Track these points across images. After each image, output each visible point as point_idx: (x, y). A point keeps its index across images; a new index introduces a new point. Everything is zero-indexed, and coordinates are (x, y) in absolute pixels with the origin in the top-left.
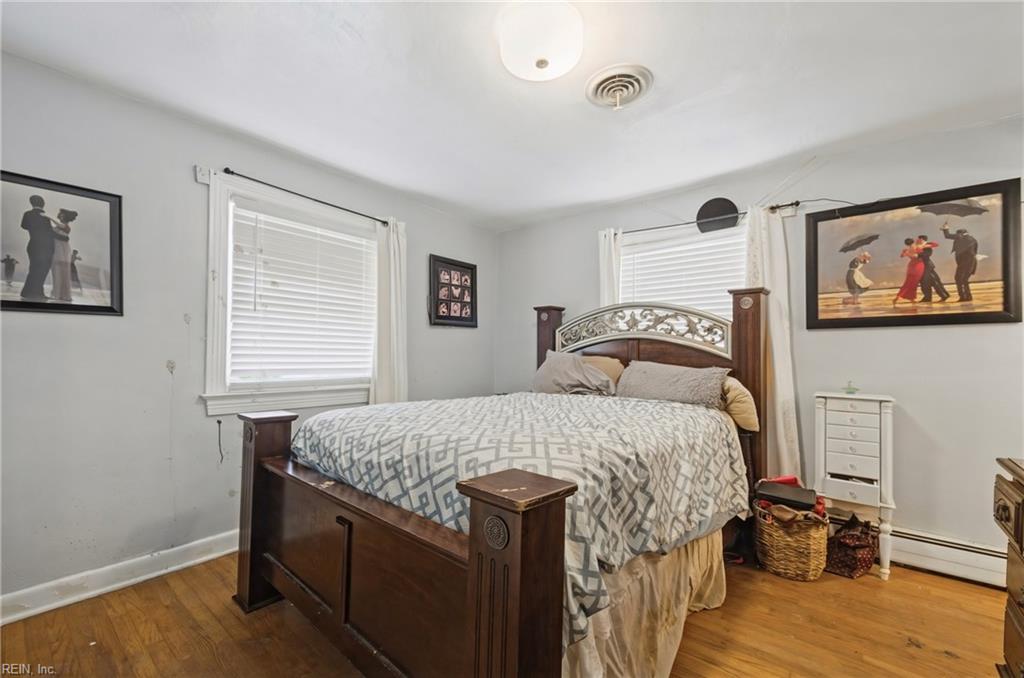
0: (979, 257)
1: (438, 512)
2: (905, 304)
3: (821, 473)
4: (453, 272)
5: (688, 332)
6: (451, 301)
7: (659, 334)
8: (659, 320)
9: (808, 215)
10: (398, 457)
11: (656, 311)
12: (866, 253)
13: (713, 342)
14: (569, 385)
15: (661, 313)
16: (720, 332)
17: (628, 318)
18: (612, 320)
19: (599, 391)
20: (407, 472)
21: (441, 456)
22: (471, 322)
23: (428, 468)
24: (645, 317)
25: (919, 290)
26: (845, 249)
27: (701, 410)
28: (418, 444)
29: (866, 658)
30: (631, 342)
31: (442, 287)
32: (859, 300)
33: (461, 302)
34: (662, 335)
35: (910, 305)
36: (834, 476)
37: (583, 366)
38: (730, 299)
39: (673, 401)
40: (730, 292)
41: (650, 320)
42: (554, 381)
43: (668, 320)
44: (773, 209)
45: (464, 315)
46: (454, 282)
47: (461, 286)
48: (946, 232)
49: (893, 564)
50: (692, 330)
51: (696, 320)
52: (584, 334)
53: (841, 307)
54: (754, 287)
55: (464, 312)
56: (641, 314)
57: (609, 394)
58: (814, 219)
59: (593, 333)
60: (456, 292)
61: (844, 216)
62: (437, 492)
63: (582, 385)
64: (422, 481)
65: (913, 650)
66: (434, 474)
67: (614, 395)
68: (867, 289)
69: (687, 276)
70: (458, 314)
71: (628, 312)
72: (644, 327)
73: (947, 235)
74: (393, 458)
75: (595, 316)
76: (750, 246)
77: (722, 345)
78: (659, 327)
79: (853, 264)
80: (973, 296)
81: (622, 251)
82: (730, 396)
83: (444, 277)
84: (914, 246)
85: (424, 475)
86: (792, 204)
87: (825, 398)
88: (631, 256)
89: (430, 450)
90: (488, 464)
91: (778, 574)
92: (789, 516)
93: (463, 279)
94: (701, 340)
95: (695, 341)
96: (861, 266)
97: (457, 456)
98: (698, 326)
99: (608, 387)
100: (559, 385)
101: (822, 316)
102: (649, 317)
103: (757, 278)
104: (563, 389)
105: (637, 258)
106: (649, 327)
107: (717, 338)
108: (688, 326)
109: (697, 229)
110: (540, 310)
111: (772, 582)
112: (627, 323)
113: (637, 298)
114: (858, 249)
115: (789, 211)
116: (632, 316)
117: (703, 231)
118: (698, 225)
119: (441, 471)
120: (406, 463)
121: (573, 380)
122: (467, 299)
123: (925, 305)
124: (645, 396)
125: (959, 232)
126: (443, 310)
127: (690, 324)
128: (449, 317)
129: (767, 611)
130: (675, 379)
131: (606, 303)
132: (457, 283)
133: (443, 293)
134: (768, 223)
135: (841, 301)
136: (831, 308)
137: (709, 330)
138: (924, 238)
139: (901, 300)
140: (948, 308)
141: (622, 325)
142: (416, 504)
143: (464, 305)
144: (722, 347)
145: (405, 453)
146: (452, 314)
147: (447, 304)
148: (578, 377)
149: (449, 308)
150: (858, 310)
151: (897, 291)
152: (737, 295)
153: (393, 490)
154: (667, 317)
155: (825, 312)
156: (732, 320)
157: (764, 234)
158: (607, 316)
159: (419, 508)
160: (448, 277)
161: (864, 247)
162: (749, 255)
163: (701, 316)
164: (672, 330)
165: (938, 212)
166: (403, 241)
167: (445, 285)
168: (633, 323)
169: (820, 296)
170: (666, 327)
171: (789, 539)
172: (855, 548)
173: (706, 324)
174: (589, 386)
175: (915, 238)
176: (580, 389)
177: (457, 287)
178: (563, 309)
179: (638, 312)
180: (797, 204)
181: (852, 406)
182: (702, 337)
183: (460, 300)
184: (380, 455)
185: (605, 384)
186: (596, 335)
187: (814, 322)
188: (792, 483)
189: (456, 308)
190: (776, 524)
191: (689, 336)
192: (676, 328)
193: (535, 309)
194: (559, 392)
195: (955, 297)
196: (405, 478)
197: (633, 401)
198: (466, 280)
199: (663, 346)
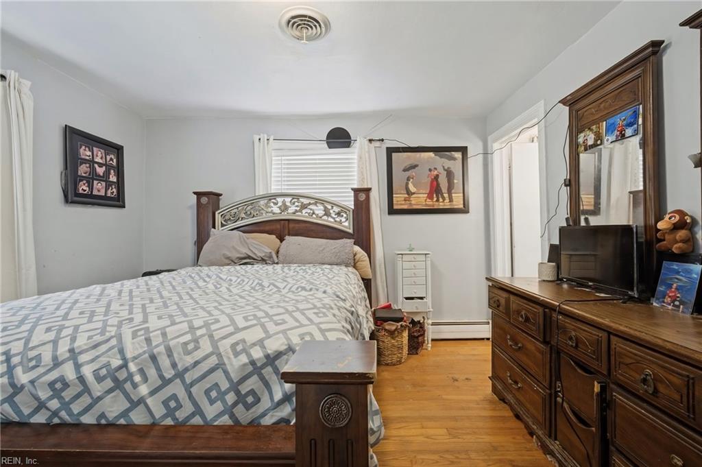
0: (455, 181)
1: (198, 411)
2: (429, 202)
3: (401, 299)
4: (94, 149)
5: (325, 215)
6: (93, 179)
7: (304, 216)
8: (304, 207)
9: (387, 148)
10: (116, 362)
11: (302, 200)
12: (414, 174)
13: (340, 222)
14: (238, 258)
15: (306, 201)
16: (345, 215)
17: (280, 204)
18: (267, 205)
19: (263, 261)
20: (137, 378)
21: (191, 346)
22: (118, 201)
23: (174, 365)
24: (294, 203)
25: (435, 196)
26: (404, 170)
27: (343, 268)
28: (148, 340)
29: (444, 397)
30: (283, 222)
31: (81, 164)
32: (411, 199)
33: (106, 181)
34: (306, 217)
35: (431, 203)
36: (407, 298)
37: (248, 241)
38: (352, 194)
39: (324, 264)
40: (352, 189)
41: (297, 206)
42: (224, 255)
43: (311, 207)
44: (370, 141)
45: (109, 195)
46: (98, 160)
47: (105, 165)
48: (443, 167)
49: (433, 340)
50: (327, 213)
51: (329, 207)
52: (243, 216)
53: (403, 202)
54: (362, 187)
55: (109, 192)
56: (291, 201)
57: (274, 263)
58: (390, 151)
59: (250, 215)
60: (101, 171)
61: (404, 152)
62: (194, 390)
63: (249, 257)
64: (166, 382)
65: (456, 383)
66: (186, 370)
67: (277, 263)
68: (414, 193)
69: (319, 176)
70: (102, 193)
71: (280, 200)
72: (292, 212)
73: (445, 170)
74: (107, 365)
75: (253, 202)
76: (359, 161)
77: (346, 224)
78: (304, 211)
79: (408, 179)
80: (454, 200)
81: (273, 153)
82: (357, 257)
83: (85, 153)
84: (432, 172)
85: (168, 374)
86: (379, 140)
87: (402, 254)
88: (280, 158)
89: (172, 343)
90: (260, 343)
91: (387, 365)
92: (394, 328)
93: (108, 158)
94: (332, 220)
95: (329, 221)
96: (411, 180)
97: (214, 343)
98: (331, 211)
99: (271, 257)
100: (228, 258)
101: (395, 207)
102: (296, 204)
103: (364, 182)
104: (233, 262)
105: (284, 160)
106: (296, 211)
107: (343, 220)
108: (325, 211)
109: (326, 146)
110: (199, 195)
111: (386, 370)
112: (280, 208)
113: (284, 189)
114: (410, 171)
115: (378, 144)
116: (284, 203)
117: (330, 148)
118: (327, 142)
119: (196, 363)
120: (133, 367)
121: (241, 254)
122: (113, 178)
123: (437, 203)
124: (302, 262)
125: (448, 168)
126: (83, 187)
127: (326, 210)
128: (91, 196)
129: (392, 390)
130: (321, 249)
131: (261, 191)
132: (100, 161)
133: (83, 170)
134: (369, 149)
135: (403, 199)
136: (399, 203)
137: (339, 214)
138: (435, 169)
139: (428, 200)
140: (444, 205)
141: (276, 210)
142: (159, 411)
143: (109, 184)
144: (347, 225)
145: (129, 355)
146: (95, 192)
147: (88, 182)
148: (245, 251)
149: (91, 187)
150: (411, 204)
151: (426, 195)
152: (357, 191)
153: (113, 408)
154: (310, 204)
155: (397, 204)
156: (353, 208)
157: (367, 155)
158: (262, 202)
159: (165, 417)
160: (89, 153)
161: (413, 170)
162: (359, 167)
163: (333, 204)
164: (314, 213)
165: (441, 157)
166: (29, 104)
167: (84, 161)
168: (284, 208)
169: (394, 195)
170: (309, 211)
171: (393, 341)
172: (418, 337)
173: (337, 209)
174: (256, 258)
175: (432, 168)
176: (247, 260)
177: (100, 165)
178: (221, 195)
179: (288, 200)
180: (382, 140)
181: (415, 258)
182: (334, 218)
183: (104, 178)
184: (78, 367)
185: (268, 255)
186: (254, 216)
187: (392, 211)
188: (388, 307)
189: (99, 188)
190: (387, 334)
191: (325, 217)
192: (316, 212)
193: (195, 193)
194: (228, 265)
195: (447, 200)
196: (135, 386)
197: (293, 266)
198: (111, 159)
199: (307, 225)
